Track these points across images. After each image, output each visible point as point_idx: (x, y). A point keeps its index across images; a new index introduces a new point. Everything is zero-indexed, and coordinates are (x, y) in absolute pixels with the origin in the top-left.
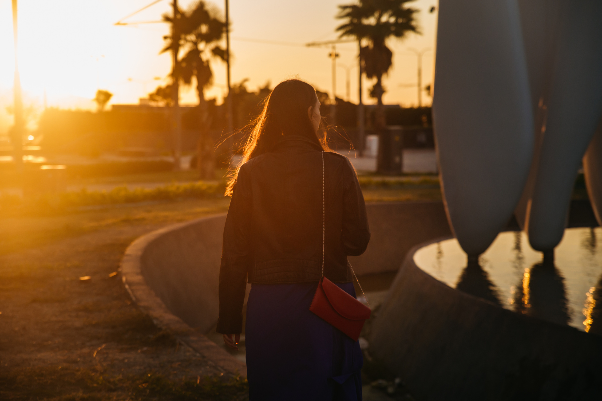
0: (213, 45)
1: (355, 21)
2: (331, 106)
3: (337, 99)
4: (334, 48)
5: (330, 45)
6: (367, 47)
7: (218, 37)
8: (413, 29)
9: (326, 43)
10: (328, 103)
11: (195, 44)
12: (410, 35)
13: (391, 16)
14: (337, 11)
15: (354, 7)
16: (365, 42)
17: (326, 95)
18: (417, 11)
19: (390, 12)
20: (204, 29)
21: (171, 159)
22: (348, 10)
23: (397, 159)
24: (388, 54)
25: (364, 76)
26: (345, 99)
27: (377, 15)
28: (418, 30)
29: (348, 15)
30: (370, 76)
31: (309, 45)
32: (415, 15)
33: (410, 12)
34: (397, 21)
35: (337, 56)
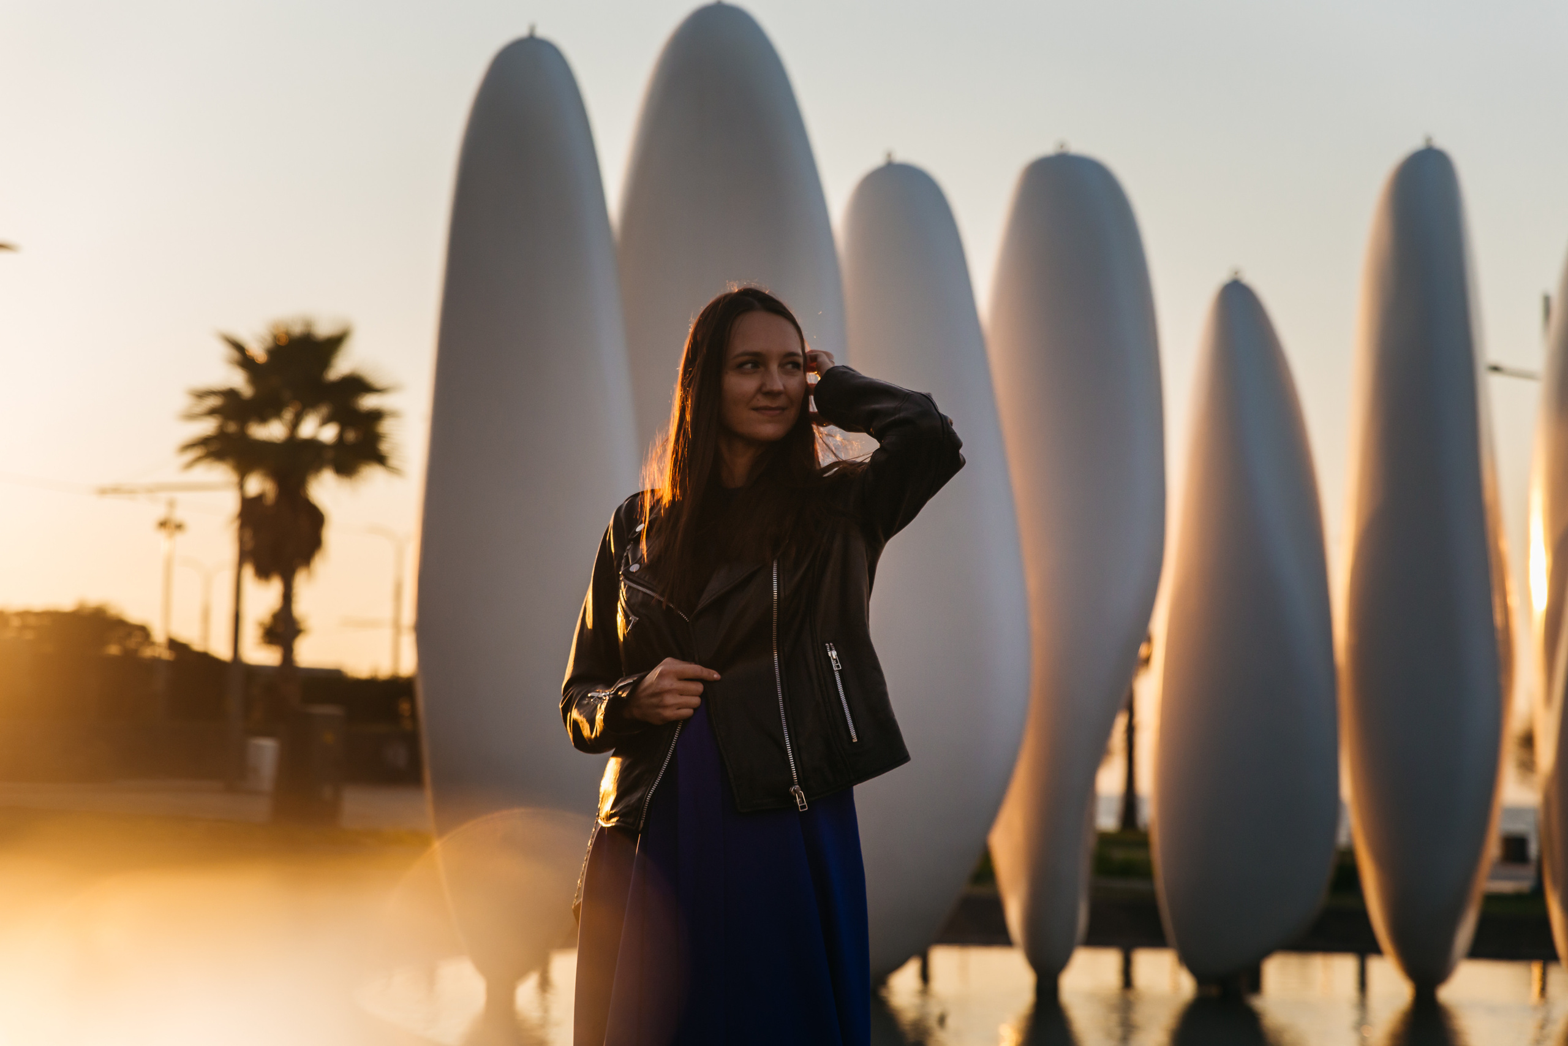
1: (232, 427)
2: (156, 661)
3: (174, 645)
4: (171, 504)
5: (164, 496)
6: (260, 498)
8: (380, 459)
9: (152, 490)
10: (148, 652)
12: (372, 476)
13: (325, 422)
14: (184, 402)
15: (230, 395)
16: (256, 485)
17: (143, 631)
18: (393, 414)
19: (324, 410)
22: (213, 402)
24: (315, 519)
25: (248, 572)
26: (197, 646)
27: (288, 415)
28: (393, 462)
29: (212, 412)
30: (263, 573)
31: (103, 491)
32: (386, 426)
33: (377, 415)
34: (341, 437)
35: (179, 527)
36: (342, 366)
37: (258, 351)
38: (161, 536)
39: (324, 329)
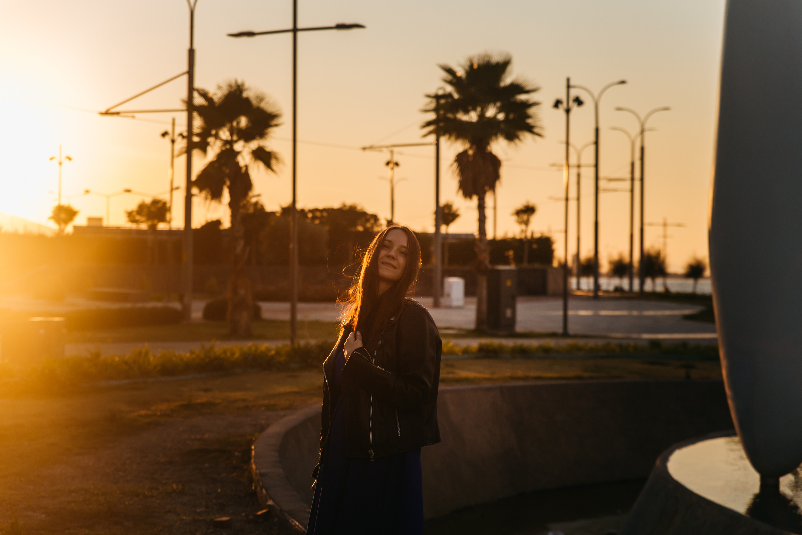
0: (254, 145)
1: (447, 115)
4: (394, 153)
7: (262, 134)
8: (530, 129)
11: (230, 143)
12: (526, 138)
13: (500, 110)
15: (447, 97)
17: (375, 218)
18: (536, 104)
19: (498, 104)
20: (243, 121)
21: (177, 306)
23: (509, 313)
24: (495, 164)
27: (479, 107)
28: (537, 130)
30: (468, 194)
31: (365, 149)
32: (532, 111)
33: (527, 105)
34: (507, 117)
35: (397, 164)
36: (507, 80)
37: (461, 72)
38: (388, 169)
39: (496, 58)
